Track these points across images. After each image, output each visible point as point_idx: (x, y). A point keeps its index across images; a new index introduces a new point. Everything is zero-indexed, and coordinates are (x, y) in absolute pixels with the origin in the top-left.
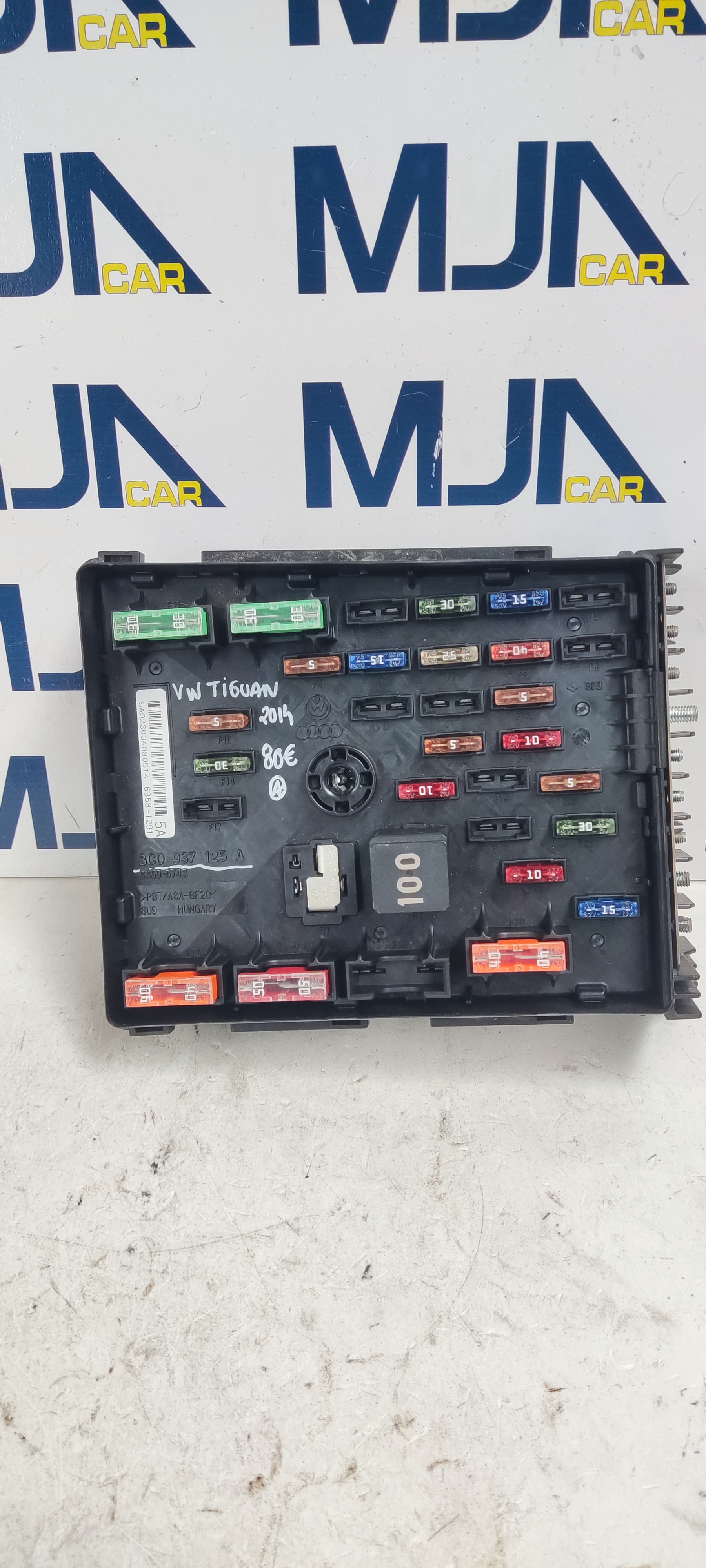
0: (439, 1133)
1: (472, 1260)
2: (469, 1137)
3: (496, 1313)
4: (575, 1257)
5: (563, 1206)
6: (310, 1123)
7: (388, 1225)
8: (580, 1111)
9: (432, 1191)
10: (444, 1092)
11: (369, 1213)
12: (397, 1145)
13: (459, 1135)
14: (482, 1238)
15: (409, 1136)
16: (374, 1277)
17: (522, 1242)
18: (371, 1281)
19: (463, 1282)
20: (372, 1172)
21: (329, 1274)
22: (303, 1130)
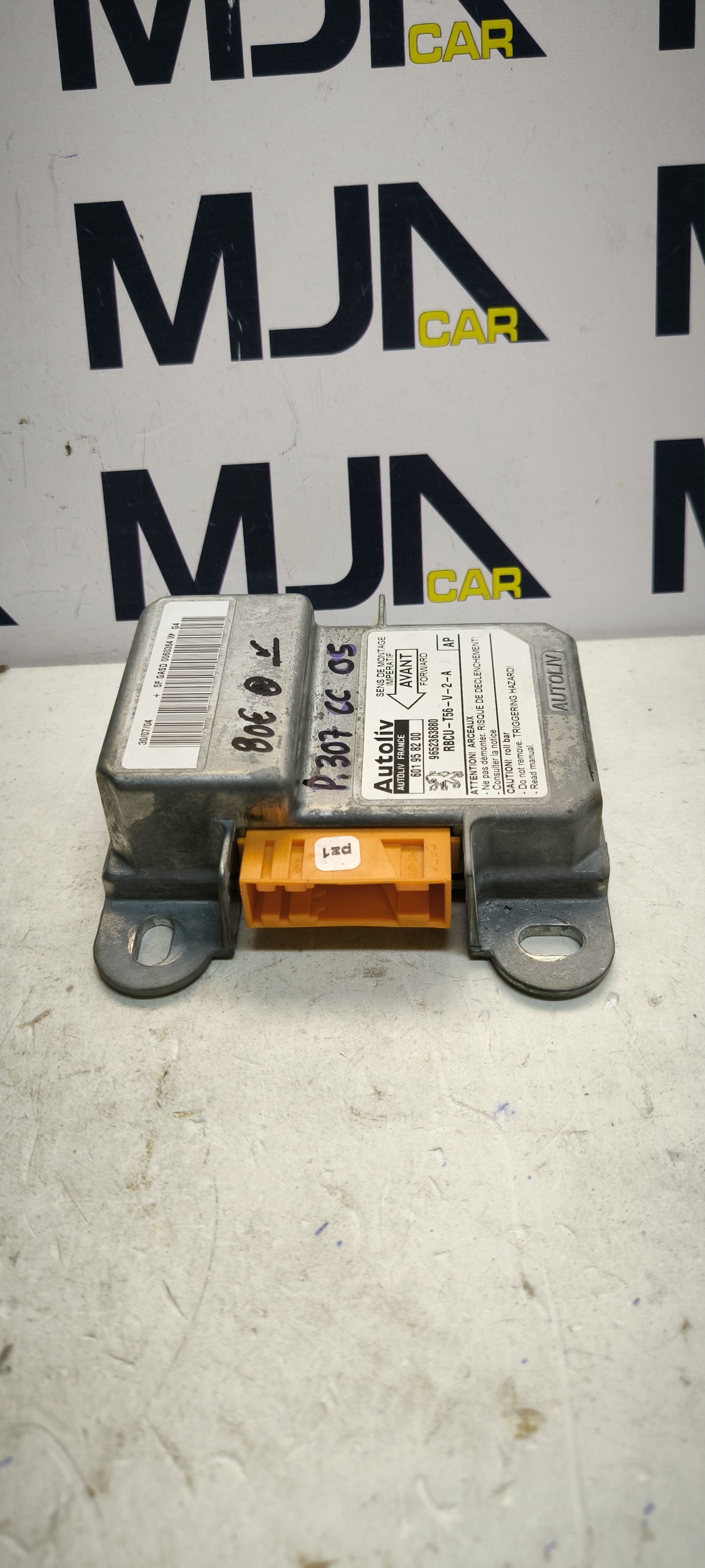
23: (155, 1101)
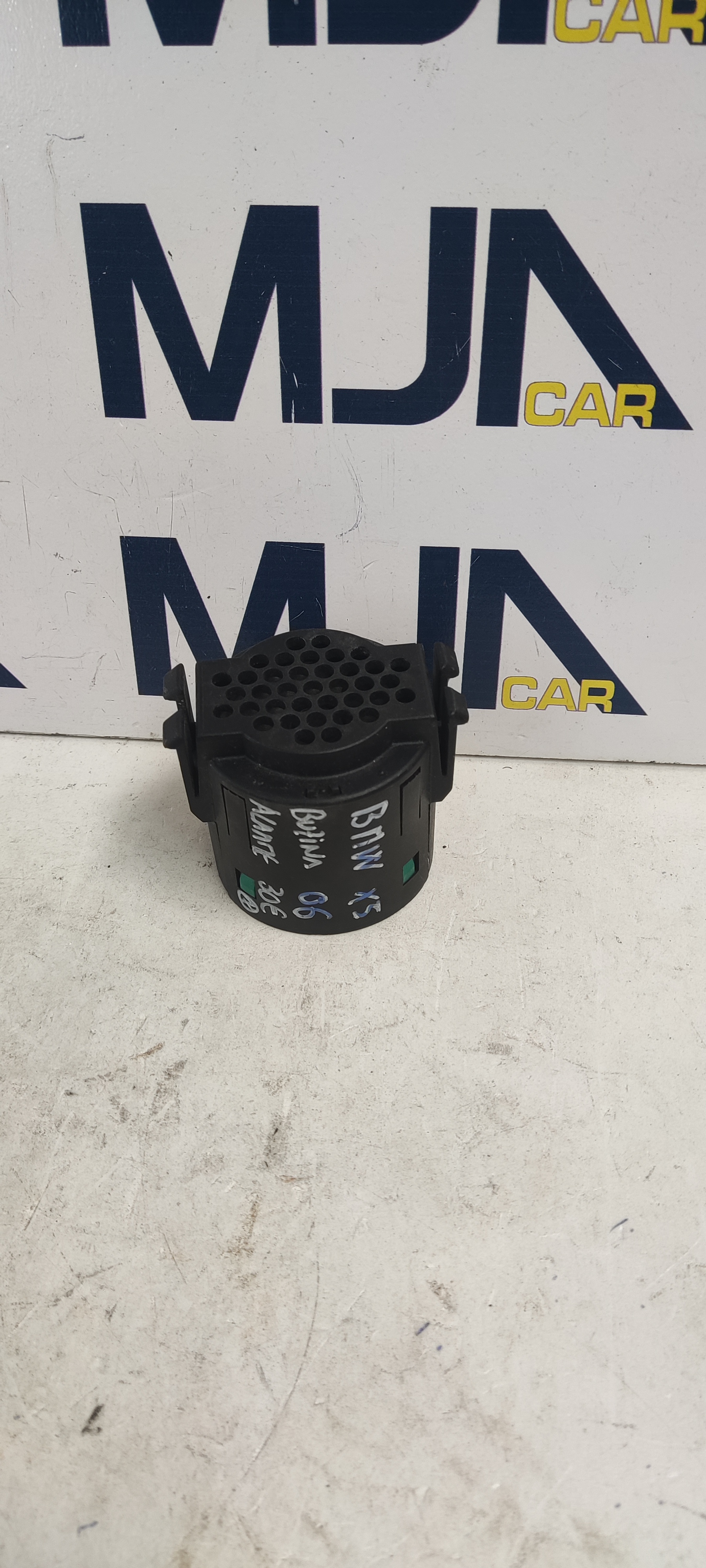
0: (264, 1157)
1: (280, 1409)
2: (314, 1167)
3: (306, 1518)
4: (463, 1415)
5: (455, 1310)
6: (54, 1127)
7: (145, 1330)
8: (507, 1129)
9: (233, 1267)
10: (283, 1083)
11: (118, 1306)
12: (190, 1176)
13: (297, 1163)
14: (305, 1365)
15: (213, 1161)
16: (105, 1431)
17: (374, 1378)
18: (97, 1438)
19: (258, 1450)
20: (139, 1225)
21: (29, 1417)
22: (39, 1139)
23: (263, 1159)
